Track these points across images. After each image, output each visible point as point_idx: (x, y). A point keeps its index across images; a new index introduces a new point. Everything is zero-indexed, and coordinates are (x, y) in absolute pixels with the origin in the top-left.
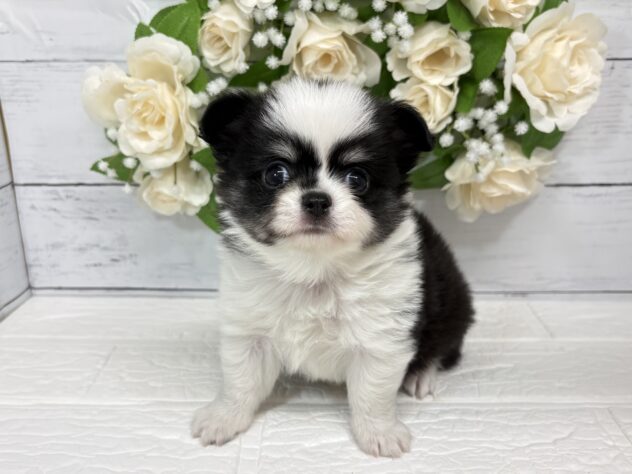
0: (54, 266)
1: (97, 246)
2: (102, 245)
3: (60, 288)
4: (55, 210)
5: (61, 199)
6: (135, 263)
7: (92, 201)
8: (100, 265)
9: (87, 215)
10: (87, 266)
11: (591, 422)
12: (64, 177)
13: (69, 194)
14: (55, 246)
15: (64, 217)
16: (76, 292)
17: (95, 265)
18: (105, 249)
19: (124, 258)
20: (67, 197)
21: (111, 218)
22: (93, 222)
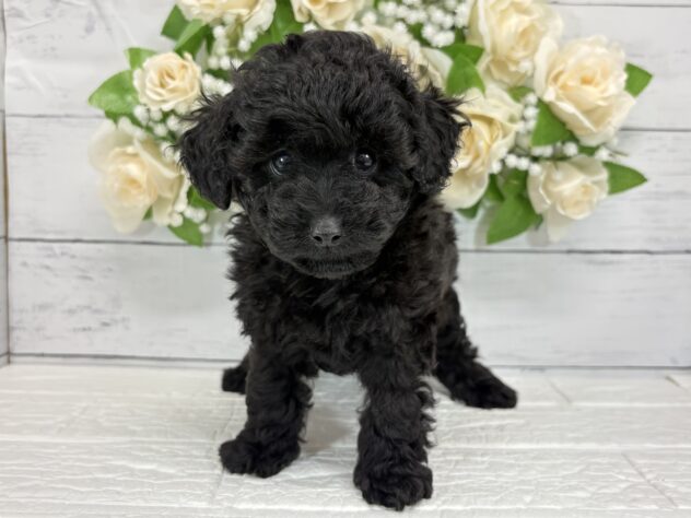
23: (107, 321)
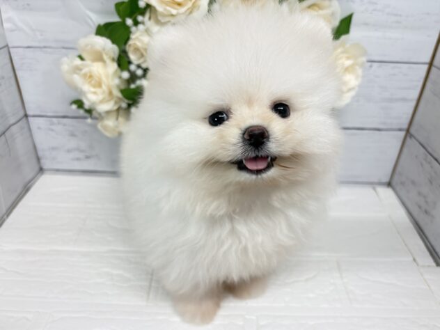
1: (78, 149)
2: (81, 149)
7: (73, 126)
8: (80, 159)
10: (72, 159)
12: (56, 112)
20: (59, 123)
21: (84, 135)
22: (74, 137)
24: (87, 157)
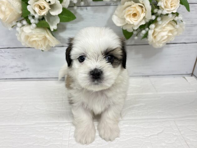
0: (4, 72)
1: (17, 66)
2: (18, 66)
3: (6, 79)
4: (1, 56)
5: (3, 53)
6: (29, 71)
7: (13, 53)
8: (18, 72)
9: (12, 57)
10: (14, 72)
11: (169, 126)
12: (3, 46)
13: (6, 51)
14: (3, 67)
15: (4, 58)
16: (12, 80)
17: (17, 72)
18: (19, 67)
19: (25, 69)
20: (5, 52)
21: (19, 58)
22: (15, 59)
23: (23, 69)
24: (22, 70)
